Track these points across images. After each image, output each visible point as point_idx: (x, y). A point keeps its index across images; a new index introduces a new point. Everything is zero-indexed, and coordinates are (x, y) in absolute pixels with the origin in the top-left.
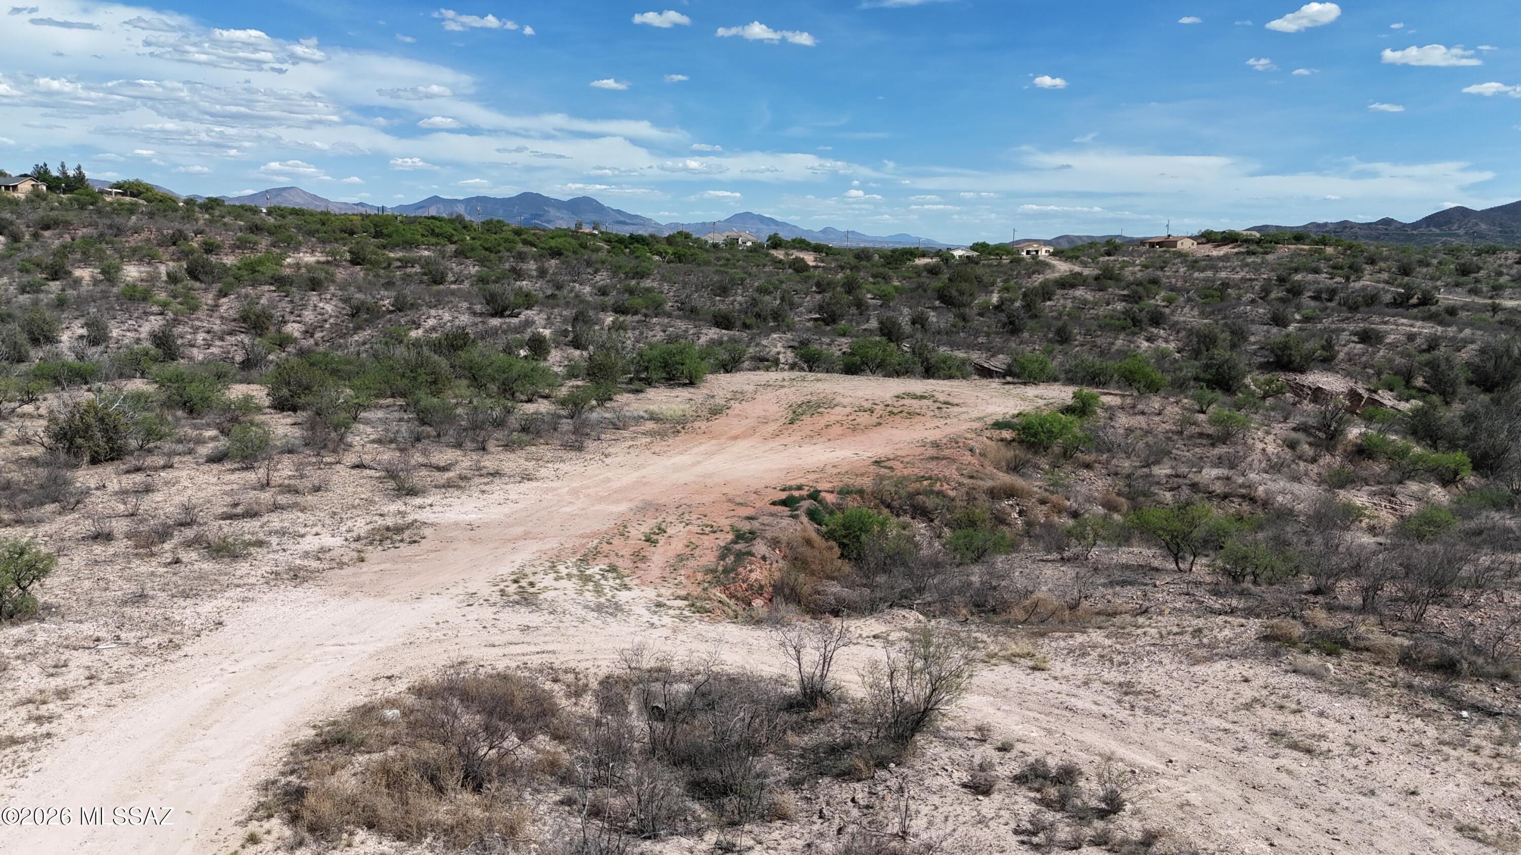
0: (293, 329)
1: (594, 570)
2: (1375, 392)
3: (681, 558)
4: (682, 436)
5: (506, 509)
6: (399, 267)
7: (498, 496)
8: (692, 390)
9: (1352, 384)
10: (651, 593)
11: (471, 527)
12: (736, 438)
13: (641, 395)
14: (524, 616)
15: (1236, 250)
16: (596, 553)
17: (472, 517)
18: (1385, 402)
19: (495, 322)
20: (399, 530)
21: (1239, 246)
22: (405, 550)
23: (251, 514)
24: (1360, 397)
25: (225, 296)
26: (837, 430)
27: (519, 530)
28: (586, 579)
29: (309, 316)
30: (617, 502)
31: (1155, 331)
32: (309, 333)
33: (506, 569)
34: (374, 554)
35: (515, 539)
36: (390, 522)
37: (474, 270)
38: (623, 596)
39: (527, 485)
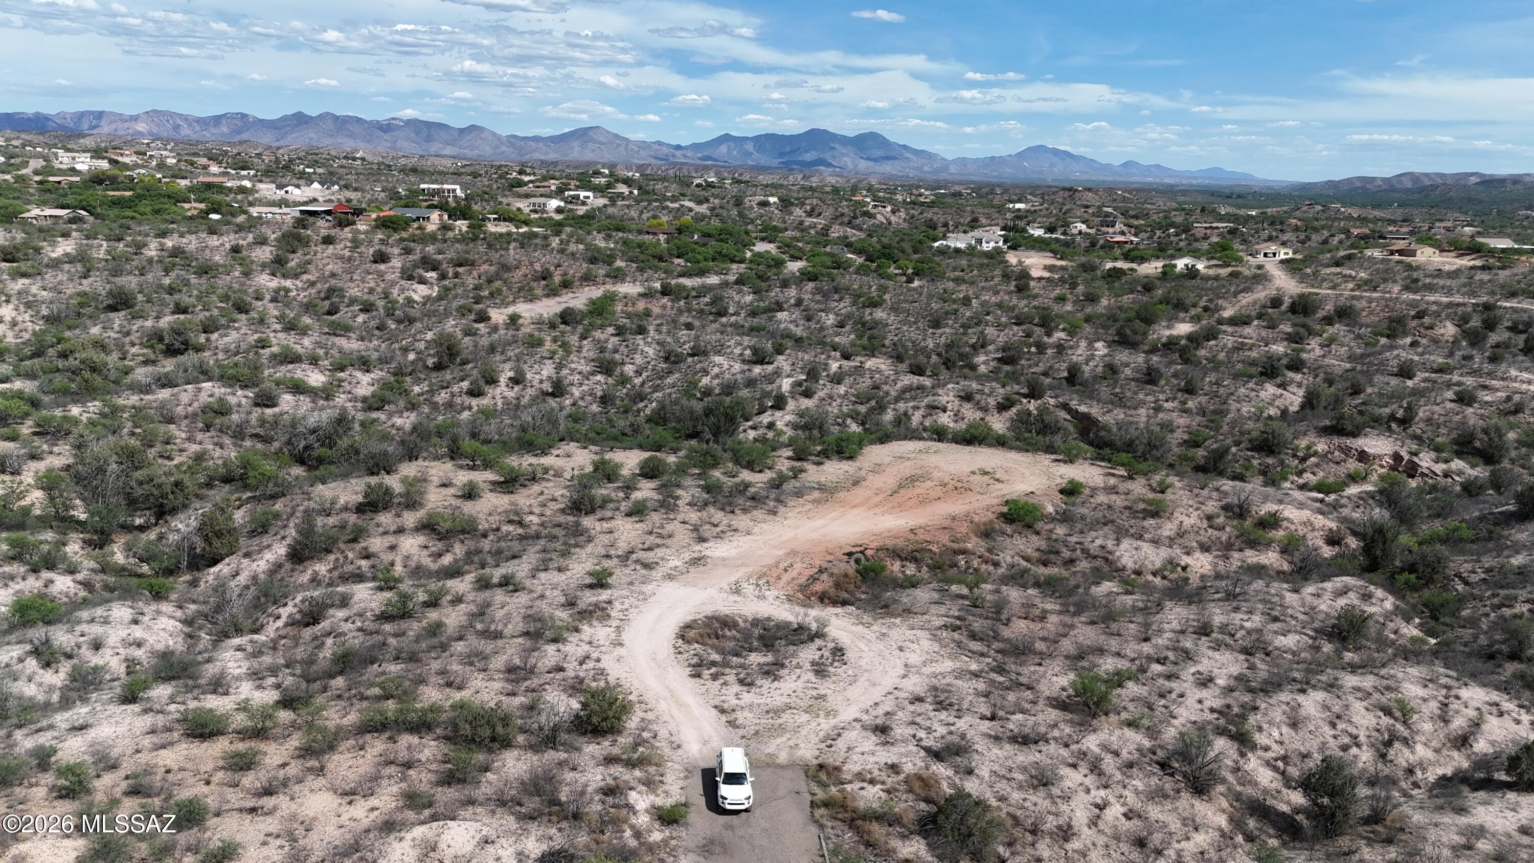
0: (629, 369)
1: (761, 582)
2: (1416, 454)
3: (793, 579)
4: (829, 504)
5: (737, 551)
6: (695, 297)
7: (735, 544)
8: (850, 463)
9: (1397, 448)
10: (776, 593)
11: (724, 559)
12: (854, 507)
13: (822, 467)
14: (736, 598)
15: (1472, 263)
16: (765, 574)
17: (724, 555)
18: (1421, 463)
19: (757, 370)
20: (699, 559)
21: (1481, 257)
22: (702, 568)
23: (650, 549)
24: (1402, 458)
25: (585, 338)
26: (912, 502)
27: (740, 562)
28: (758, 585)
29: (638, 359)
30: (780, 549)
31: (1290, 374)
32: (638, 373)
33: (733, 579)
34: (692, 569)
35: (738, 566)
36: (696, 555)
37: (749, 298)
38: (768, 593)
39: (748, 537)
